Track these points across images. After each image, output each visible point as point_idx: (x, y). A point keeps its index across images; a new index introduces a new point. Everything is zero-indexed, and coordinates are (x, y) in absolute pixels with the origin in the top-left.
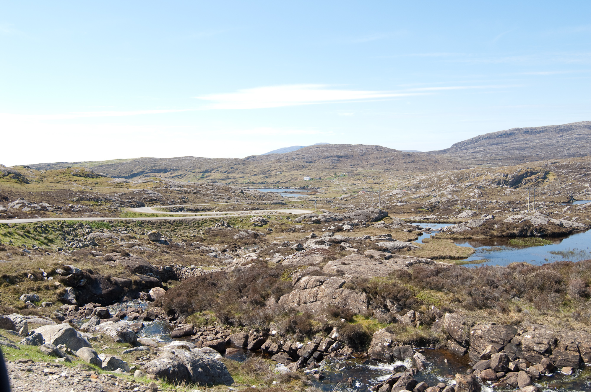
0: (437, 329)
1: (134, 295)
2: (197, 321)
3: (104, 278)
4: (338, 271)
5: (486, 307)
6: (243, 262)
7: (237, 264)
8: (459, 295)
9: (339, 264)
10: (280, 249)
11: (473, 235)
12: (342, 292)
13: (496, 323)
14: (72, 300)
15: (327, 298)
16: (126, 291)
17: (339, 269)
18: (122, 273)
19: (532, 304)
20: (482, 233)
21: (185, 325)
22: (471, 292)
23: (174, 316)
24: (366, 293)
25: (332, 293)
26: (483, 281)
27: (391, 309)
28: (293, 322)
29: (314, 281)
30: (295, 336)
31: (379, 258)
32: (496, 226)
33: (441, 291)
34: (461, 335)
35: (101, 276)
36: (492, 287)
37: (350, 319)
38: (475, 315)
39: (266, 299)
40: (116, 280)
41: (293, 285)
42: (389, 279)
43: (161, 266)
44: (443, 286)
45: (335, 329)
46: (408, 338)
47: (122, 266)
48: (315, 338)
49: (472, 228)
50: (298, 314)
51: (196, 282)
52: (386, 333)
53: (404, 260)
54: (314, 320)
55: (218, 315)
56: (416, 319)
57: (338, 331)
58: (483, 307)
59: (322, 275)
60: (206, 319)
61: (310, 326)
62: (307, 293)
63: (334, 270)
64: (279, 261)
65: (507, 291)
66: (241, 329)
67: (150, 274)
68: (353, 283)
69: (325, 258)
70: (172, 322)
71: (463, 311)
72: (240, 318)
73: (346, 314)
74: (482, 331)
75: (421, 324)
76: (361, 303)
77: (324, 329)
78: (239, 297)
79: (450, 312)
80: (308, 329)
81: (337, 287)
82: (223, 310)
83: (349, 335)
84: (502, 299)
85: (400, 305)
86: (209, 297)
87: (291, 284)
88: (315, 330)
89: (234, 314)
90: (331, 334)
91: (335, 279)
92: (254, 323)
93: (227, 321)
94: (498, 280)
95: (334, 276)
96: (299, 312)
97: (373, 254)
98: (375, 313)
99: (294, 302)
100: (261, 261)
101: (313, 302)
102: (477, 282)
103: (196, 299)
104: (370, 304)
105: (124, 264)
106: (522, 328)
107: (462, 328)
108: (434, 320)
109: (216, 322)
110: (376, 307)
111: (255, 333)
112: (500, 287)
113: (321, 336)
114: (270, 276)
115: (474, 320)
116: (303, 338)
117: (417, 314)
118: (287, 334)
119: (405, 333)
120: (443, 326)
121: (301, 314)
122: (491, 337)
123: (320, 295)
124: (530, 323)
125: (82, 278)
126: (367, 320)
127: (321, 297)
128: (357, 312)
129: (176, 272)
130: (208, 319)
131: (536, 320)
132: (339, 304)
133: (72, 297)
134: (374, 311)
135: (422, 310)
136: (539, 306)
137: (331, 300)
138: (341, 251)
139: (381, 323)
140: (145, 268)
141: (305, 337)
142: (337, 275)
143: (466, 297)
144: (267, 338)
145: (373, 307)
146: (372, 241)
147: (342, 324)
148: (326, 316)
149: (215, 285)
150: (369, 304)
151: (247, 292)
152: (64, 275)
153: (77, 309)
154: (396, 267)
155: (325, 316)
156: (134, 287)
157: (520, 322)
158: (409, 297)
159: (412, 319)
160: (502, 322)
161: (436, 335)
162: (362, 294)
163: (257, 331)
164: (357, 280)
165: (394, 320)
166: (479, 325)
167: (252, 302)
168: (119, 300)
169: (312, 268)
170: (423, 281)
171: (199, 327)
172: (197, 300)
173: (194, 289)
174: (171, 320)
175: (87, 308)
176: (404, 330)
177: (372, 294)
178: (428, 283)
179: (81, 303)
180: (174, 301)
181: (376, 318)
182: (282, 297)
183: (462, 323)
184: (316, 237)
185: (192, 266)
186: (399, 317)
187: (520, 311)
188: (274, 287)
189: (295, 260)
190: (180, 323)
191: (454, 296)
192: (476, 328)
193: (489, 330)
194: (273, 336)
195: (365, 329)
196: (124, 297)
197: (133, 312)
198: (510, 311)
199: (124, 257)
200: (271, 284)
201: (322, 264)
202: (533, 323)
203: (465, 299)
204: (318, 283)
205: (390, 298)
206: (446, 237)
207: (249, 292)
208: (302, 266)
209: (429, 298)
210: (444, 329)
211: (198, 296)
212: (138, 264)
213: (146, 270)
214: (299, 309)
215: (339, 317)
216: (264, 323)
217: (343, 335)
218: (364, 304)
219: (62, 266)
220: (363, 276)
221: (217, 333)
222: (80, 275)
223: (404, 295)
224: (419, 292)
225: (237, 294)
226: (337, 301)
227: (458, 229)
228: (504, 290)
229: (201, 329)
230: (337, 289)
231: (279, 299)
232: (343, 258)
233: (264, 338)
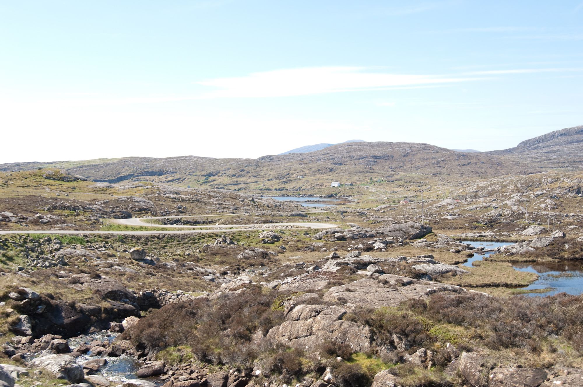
0: (452, 371)
1: (104, 326)
2: (169, 357)
3: (67, 304)
4: (339, 299)
5: (514, 345)
6: (232, 287)
7: (226, 289)
8: (482, 331)
9: (343, 290)
10: (293, 272)
11: (537, 257)
12: (341, 325)
13: (523, 365)
14: (26, 330)
15: (323, 332)
16: (94, 321)
17: (341, 296)
18: (89, 298)
19: (571, 342)
20: (549, 255)
21: (155, 362)
22: (496, 328)
23: (144, 352)
24: (370, 326)
25: (329, 326)
26: (514, 314)
27: (398, 347)
28: (279, 360)
29: (309, 311)
30: (281, 377)
31: (395, 284)
32: (567, 246)
33: (460, 325)
34: (479, 379)
35: (64, 301)
36: (524, 322)
37: (348, 357)
38: (498, 355)
39: (252, 332)
40: (82, 308)
41: (285, 315)
42: (400, 309)
43: (140, 291)
44: (463, 319)
45: (328, 370)
46: (414, 381)
47: (91, 290)
48: (304, 380)
49: (536, 249)
50: (288, 350)
51: (172, 310)
52: (390, 375)
53: (425, 286)
54: (306, 358)
55: (194, 350)
56: (427, 359)
57: (331, 372)
58: (510, 346)
59: (319, 304)
60: (180, 356)
61: (299, 366)
62: (300, 325)
63: (335, 298)
64: (276, 286)
65: (542, 327)
66: (221, 368)
67: (126, 300)
68: (356, 314)
69: (329, 283)
70: (142, 359)
71: (485, 350)
72: (220, 354)
73: (343, 352)
74: (503, 374)
75: (433, 365)
76: (363, 338)
77: (316, 368)
78: (221, 330)
79: (468, 350)
80: (297, 369)
81: (335, 319)
82: (202, 344)
83: (344, 377)
84: (535, 337)
85: (409, 341)
86: (185, 329)
87: (282, 314)
88: (305, 370)
89: (213, 349)
90: (323, 375)
91: (334, 308)
92: (235, 361)
93: (205, 359)
94: (532, 313)
95: (333, 305)
96: (289, 348)
97: (388, 280)
98: (379, 351)
99: (284, 336)
100: (254, 286)
101: (306, 336)
102: (507, 315)
103: (170, 330)
104: (374, 340)
105: (94, 288)
106: (553, 372)
107: (479, 371)
108: (450, 361)
109: (192, 360)
110: (381, 344)
111: (236, 373)
112: (532, 322)
113: (312, 377)
114: (259, 303)
115: (495, 361)
116: (291, 379)
117: (429, 353)
118: (273, 375)
119: (412, 376)
120: (458, 369)
121: (291, 350)
122: (514, 382)
123: (315, 327)
124: (564, 366)
125: (40, 304)
126: (369, 360)
127: (316, 331)
128: (358, 349)
129: (158, 299)
130: (183, 355)
131: (572, 362)
132: (336, 339)
133: (26, 327)
134: (378, 348)
135: (435, 348)
136: (578, 346)
137: (328, 334)
138: (351, 274)
139: (386, 364)
140: (118, 292)
141: (293, 378)
142: (337, 304)
143: (490, 333)
144: (250, 380)
145: (377, 344)
146: (407, 263)
147: (338, 363)
148: (320, 353)
149: (194, 314)
150: (372, 339)
151: (231, 323)
152: (19, 300)
153: (31, 342)
154: (412, 295)
155: (318, 353)
156: (103, 315)
157: (552, 365)
158: (420, 331)
159: (423, 359)
160: (530, 365)
161: (449, 379)
162: (364, 327)
163: (239, 370)
164: (360, 310)
165: (401, 360)
166: (501, 367)
167: (235, 336)
168: (85, 332)
169: (309, 295)
170: (439, 313)
171: (171, 365)
172: (171, 332)
173: (169, 318)
174: (140, 356)
175: (43, 341)
176: (411, 372)
177: (376, 328)
178: (445, 315)
179: (37, 334)
180: (144, 333)
181: (380, 357)
182: (271, 330)
183: (480, 364)
184: (338, 257)
185: (179, 292)
186: (407, 356)
187: (554, 351)
188: (262, 318)
189: (293, 285)
190: (150, 360)
191: (475, 331)
192: (496, 371)
193: (512, 374)
194: (257, 376)
195: (364, 370)
196: (90, 328)
197: (97, 345)
198: (542, 351)
199: (93, 279)
200: (259, 313)
201: (324, 290)
202: (568, 367)
203: (488, 336)
204: (314, 314)
205: (396, 333)
206: (503, 259)
207: (233, 323)
208: (297, 293)
209: (445, 333)
210: (459, 371)
211: (173, 327)
212: (110, 288)
213: (119, 295)
214: (290, 344)
215: (335, 355)
216: (246, 360)
217: (337, 377)
218: (366, 339)
219: (15, 289)
220: (368, 306)
221: (192, 372)
222: (37, 301)
223: (415, 329)
224: (433, 326)
225: (219, 326)
226: (334, 336)
227: (519, 249)
228: (538, 326)
229: (173, 368)
230: (336, 320)
231: (267, 332)
232: (352, 283)
233: (246, 379)
